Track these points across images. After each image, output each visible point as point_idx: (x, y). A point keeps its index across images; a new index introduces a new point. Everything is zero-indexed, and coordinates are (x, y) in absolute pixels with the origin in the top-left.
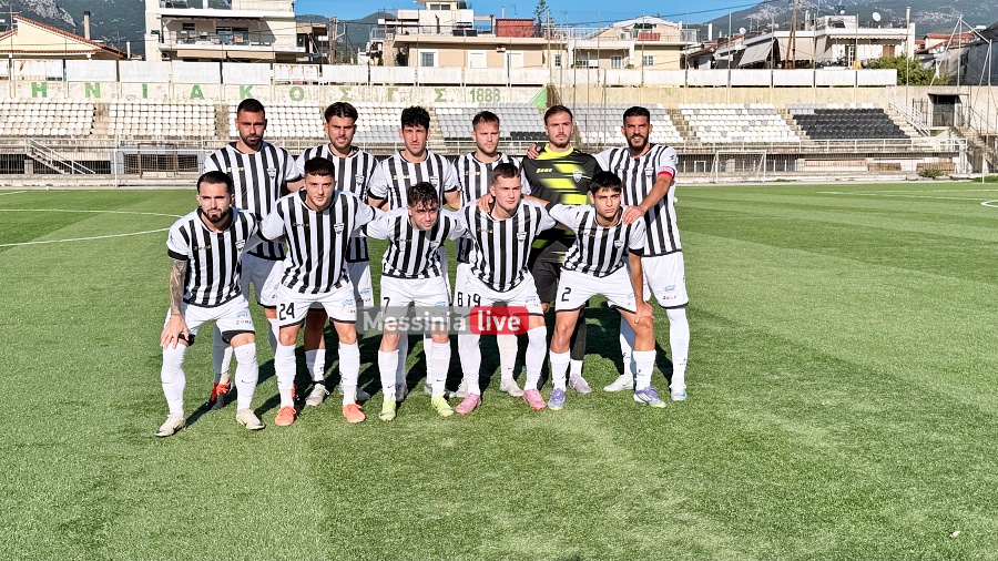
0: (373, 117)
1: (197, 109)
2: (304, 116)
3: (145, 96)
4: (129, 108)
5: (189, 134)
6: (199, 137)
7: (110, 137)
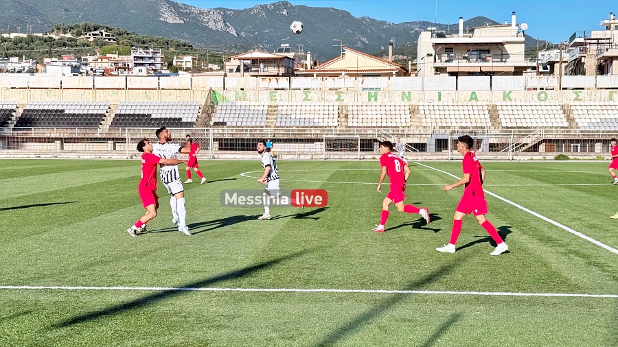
0: (601, 112)
1: (475, 108)
2: (551, 112)
3: (440, 99)
4: (431, 108)
5: (474, 125)
6: (481, 127)
7: (424, 127)
